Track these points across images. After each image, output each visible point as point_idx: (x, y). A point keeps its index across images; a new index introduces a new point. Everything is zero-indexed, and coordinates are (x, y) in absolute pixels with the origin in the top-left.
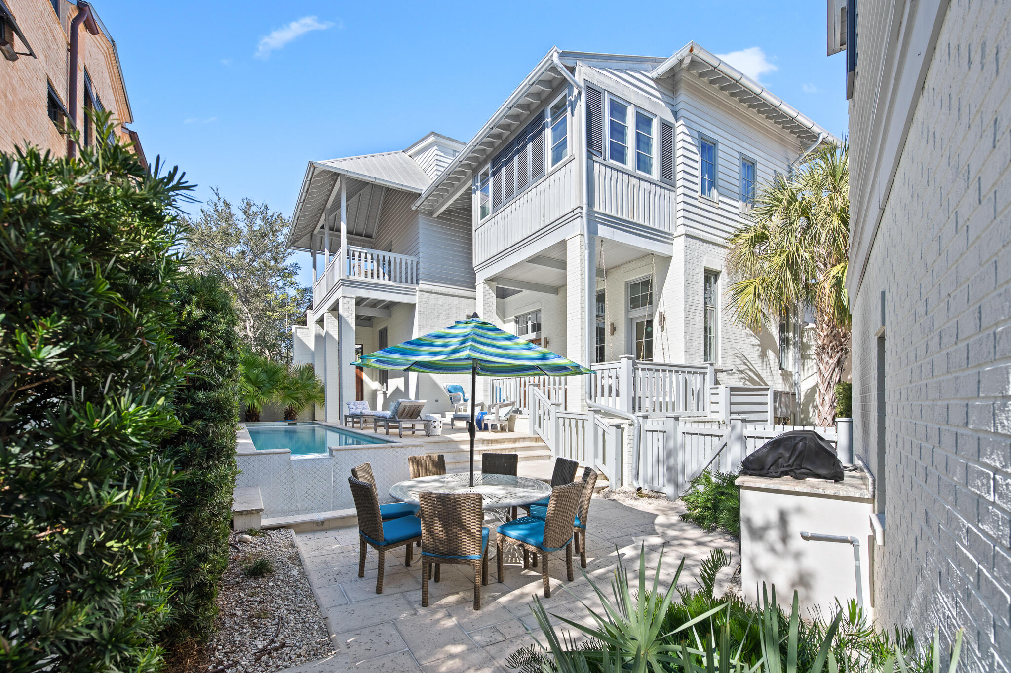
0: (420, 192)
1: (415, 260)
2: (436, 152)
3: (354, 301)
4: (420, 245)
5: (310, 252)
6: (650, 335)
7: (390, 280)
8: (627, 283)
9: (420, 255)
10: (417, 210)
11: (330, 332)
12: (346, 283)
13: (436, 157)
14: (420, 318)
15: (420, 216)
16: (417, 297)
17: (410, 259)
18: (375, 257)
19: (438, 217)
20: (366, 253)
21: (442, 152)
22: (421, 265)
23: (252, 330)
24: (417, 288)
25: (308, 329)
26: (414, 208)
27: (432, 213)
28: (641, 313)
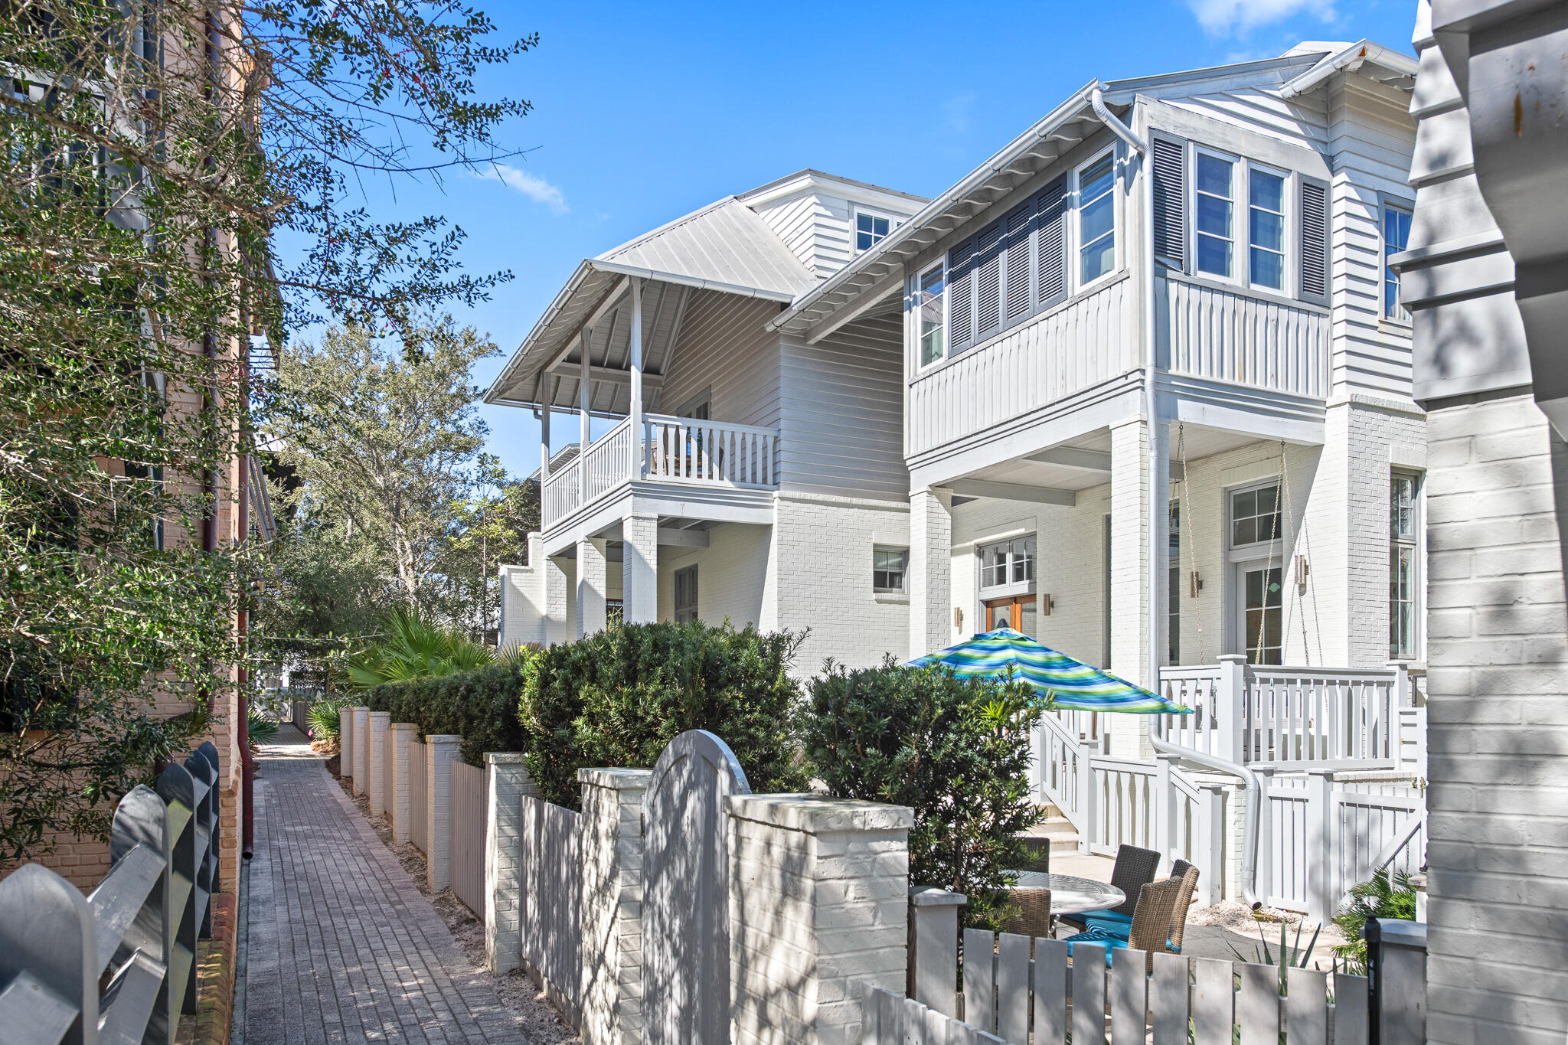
0: (787, 301)
1: (771, 433)
2: (814, 209)
3: (654, 524)
4: (782, 402)
5: (532, 407)
6: (1276, 598)
7: (721, 479)
8: (1228, 492)
9: (783, 424)
10: (775, 332)
11: (591, 582)
12: (641, 490)
13: (813, 219)
14: (781, 555)
15: (782, 343)
16: (775, 511)
17: (760, 431)
18: (694, 433)
19: (820, 343)
20: (678, 427)
21: (827, 207)
22: (783, 445)
23: (411, 571)
24: (776, 494)
25: (531, 571)
26: (770, 328)
27: (806, 335)
28: (1257, 554)
